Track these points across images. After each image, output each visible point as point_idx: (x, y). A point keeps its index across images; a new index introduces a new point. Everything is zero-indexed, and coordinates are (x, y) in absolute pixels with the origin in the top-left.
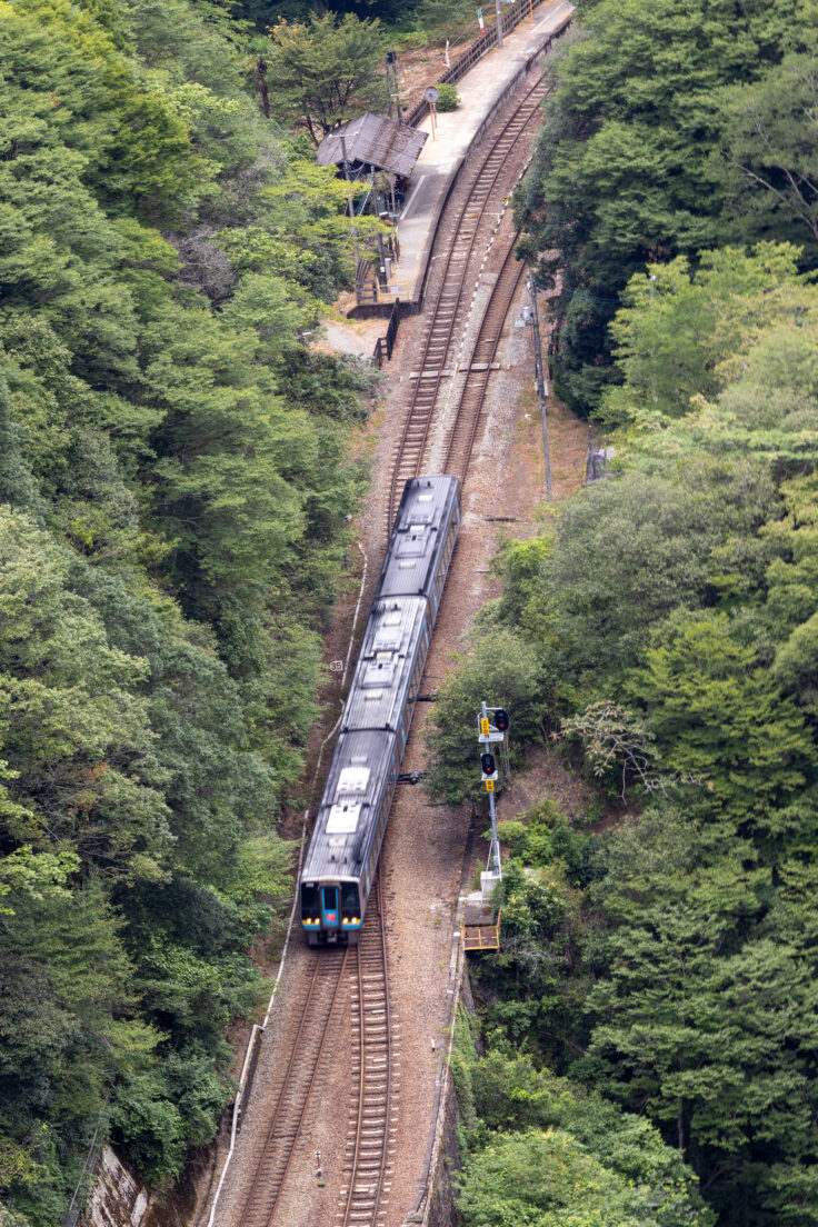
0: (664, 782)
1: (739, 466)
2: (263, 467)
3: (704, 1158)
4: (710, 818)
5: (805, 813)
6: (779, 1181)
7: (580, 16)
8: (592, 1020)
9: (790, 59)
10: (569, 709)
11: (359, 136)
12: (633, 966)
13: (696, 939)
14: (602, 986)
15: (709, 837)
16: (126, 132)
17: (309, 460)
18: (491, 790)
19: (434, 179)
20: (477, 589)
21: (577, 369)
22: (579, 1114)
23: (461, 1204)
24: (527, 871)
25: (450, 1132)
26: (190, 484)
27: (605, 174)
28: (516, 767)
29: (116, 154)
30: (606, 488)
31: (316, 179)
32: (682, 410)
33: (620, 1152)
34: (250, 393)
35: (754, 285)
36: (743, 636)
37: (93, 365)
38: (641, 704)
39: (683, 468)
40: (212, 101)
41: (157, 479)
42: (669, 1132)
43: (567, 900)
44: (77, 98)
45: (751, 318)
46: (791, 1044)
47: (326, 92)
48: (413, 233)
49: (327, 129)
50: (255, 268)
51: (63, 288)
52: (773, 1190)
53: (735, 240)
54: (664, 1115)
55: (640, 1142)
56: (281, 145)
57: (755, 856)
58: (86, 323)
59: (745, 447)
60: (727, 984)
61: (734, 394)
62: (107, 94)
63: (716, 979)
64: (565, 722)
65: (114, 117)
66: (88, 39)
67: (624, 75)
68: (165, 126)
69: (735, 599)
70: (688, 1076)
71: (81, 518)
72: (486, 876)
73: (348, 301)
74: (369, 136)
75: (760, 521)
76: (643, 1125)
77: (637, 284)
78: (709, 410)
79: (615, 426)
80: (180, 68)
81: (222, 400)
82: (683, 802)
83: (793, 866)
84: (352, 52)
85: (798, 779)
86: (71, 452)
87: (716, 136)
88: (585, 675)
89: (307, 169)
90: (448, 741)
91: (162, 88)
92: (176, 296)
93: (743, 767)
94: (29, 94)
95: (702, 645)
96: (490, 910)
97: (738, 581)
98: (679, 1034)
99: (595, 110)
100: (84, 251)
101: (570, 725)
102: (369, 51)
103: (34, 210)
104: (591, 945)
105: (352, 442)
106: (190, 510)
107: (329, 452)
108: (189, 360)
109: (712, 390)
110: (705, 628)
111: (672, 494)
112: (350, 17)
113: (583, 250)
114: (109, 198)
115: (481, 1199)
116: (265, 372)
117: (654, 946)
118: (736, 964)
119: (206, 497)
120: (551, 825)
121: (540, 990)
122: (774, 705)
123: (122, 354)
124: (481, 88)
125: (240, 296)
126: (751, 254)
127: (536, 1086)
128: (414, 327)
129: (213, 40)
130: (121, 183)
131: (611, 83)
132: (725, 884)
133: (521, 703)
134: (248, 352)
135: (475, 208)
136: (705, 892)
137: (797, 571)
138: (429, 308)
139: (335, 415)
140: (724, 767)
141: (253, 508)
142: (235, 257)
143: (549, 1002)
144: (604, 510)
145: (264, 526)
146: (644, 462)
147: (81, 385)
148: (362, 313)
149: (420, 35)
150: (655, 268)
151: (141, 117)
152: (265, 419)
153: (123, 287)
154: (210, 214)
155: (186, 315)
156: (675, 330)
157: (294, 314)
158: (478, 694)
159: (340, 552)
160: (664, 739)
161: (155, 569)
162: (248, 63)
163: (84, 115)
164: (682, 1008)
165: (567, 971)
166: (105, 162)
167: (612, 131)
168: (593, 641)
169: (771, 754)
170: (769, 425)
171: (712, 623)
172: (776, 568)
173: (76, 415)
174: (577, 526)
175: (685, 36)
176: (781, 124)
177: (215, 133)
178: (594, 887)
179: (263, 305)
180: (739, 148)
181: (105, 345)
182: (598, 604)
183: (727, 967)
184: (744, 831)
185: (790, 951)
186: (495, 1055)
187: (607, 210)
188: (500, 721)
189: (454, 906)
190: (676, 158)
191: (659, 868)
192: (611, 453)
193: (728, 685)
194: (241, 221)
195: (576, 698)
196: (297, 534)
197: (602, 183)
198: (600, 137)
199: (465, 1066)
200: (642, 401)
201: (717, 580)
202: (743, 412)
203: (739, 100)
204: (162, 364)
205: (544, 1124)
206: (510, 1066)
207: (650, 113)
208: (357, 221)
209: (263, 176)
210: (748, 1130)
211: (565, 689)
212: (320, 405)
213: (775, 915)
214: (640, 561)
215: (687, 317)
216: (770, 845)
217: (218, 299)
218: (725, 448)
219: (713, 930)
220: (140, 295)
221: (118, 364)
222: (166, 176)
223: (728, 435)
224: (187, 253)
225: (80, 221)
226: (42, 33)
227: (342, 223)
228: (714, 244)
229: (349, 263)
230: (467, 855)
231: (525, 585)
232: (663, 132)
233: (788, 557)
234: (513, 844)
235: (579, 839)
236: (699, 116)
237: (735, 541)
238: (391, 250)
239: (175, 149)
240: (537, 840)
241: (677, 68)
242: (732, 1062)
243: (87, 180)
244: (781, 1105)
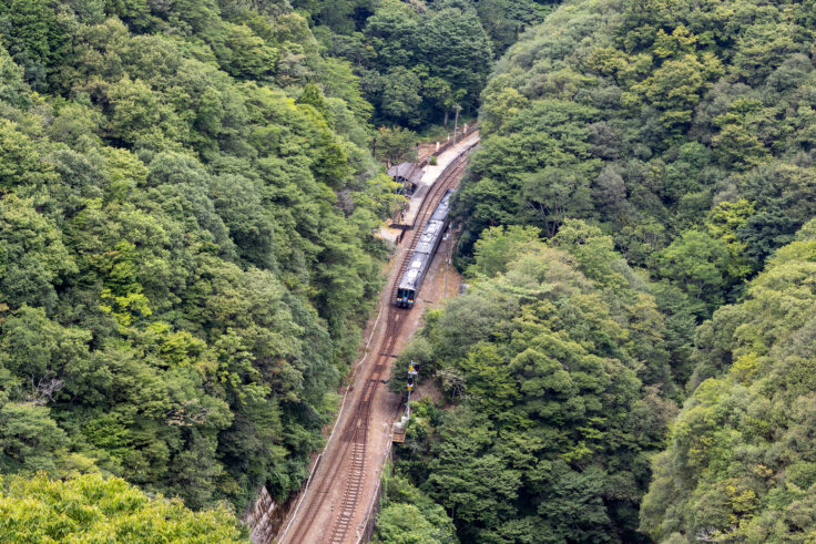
0: (467, 397)
1: (509, 298)
2: (353, 271)
3: (459, 523)
4: (480, 411)
5: (511, 415)
6: (482, 535)
7: (481, 142)
8: (430, 471)
9: (548, 167)
10: (440, 368)
11: (403, 169)
12: (447, 456)
13: (469, 450)
14: (435, 460)
15: (478, 417)
16: (327, 154)
17: (368, 272)
18: (409, 389)
19: (425, 186)
20: (416, 323)
21: (461, 256)
22: (421, 501)
23: (377, 524)
24: (417, 418)
25: (378, 500)
26: (328, 273)
27: (481, 194)
28: (419, 384)
29: (322, 161)
30: (464, 297)
31: (386, 180)
32: (493, 276)
33: (432, 516)
34: (353, 246)
35: (524, 239)
36: (501, 353)
37: (303, 229)
38: (464, 370)
39: (490, 295)
40: (357, 149)
41: (318, 269)
42: (449, 512)
43: (429, 430)
44: (312, 141)
45: (521, 250)
46: (494, 490)
47: (394, 152)
48: (415, 203)
49: (393, 164)
50: (361, 206)
51: (297, 202)
52: (480, 537)
53: (520, 224)
54: (448, 506)
55: (439, 514)
56: (377, 167)
57: (492, 426)
58: (303, 214)
59: (512, 292)
60: (476, 467)
61: (511, 274)
62: (323, 141)
63: (473, 465)
64: (438, 372)
65: (323, 149)
66: (319, 121)
67: (493, 163)
68: (340, 155)
69: (500, 341)
70: (458, 495)
71: (290, 278)
72: (403, 418)
73: (390, 222)
74: (406, 169)
75: (513, 317)
76: (442, 508)
77: (485, 232)
78: (502, 277)
79: (470, 277)
80: (348, 137)
81: (343, 247)
82: (472, 405)
83: (505, 432)
84: (405, 140)
85: (511, 404)
86: (291, 256)
87: (519, 188)
88: (447, 357)
89: (383, 176)
90: (399, 371)
91: (341, 142)
92: (334, 211)
93: (494, 396)
94: (297, 137)
95: (486, 354)
96: (403, 429)
97: (502, 335)
98: (458, 480)
99: (481, 173)
100: (306, 191)
101: (440, 373)
102: (411, 141)
103: (292, 174)
104: (434, 446)
105: (384, 268)
106: (326, 282)
107: (375, 270)
108: (335, 232)
109: (504, 271)
110: (489, 349)
111: (485, 303)
112: (406, 129)
113: (470, 218)
114: (317, 175)
115: (384, 523)
116: (359, 240)
117: (455, 450)
118: (480, 461)
119: (332, 278)
120: (428, 404)
121: (415, 458)
122: (507, 378)
123: (313, 227)
124: (445, 160)
125: (355, 214)
126: (524, 229)
127: (408, 490)
128: (410, 234)
129: (361, 129)
130: (322, 171)
131: (488, 165)
132: (481, 434)
133: (424, 363)
134: (354, 233)
135: (436, 199)
136: (474, 435)
137: (522, 335)
138: (416, 229)
139: (379, 258)
140: (488, 395)
141: (347, 284)
142: (355, 201)
143: (417, 463)
144: (462, 305)
145: (350, 291)
146: (478, 291)
147: (298, 234)
148: (394, 226)
149: (428, 139)
150: (492, 228)
151: (332, 150)
152: (356, 256)
153: (318, 205)
154: (349, 186)
155: (336, 217)
156: (496, 249)
157: (372, 223)
158: (411, 357)
159: (373, 303)
160: (469, 383)
161: (312, 299)
162: (370, 138)
163: (314, 146)
164: (460, 472)
165: (425, 454)
166: (318, 163)
167: (486, 181)
168: (451, 347)
169: (503, 394)
170: (521, 286)
171: (492, 347)
172: (515, 333)
173: (295, 244)
174: (452, 308)
175: (515, 154)
176: (542, 188)
177: (355, 159)
178: (438, 427)
179: (362, 218)
180: (526, 193)
181: (308, 223)
182: (455, 335)
183: (477, 461)
184: (490, 418)
185: (499, 459)
186: (396, 477)
187: (480, 206)
188: (416, 368)
189: (391, 426)
190: (505, 193)
191: (461, 425)
192: (468, 286)
193: (493, 369)
194: (359, 189)
195: (443, 364)
196: (360, 295)
197: (479, 197)
198: (481, 182)
199: (386, 479)
200: (480, 271)
201: (495, 334)
202: (513, 280)
203: (529, 178)
204: (325, 232)
205: (409, 503)
206: (401, 481)
207: (499, 177)
208: (397, 196)
209: (369, 176)
210: (475, 516)
211: (439, 361)
212: (375, 254)
213: (496, 447)
214: (471, 323)
215: (499, 246)
216: (498, 424)
217: (348, 214)
218: (505, 291)
219: (475, 448)
220: (322, 208)
221: (311, 230)
222: (337, 171)
223: (507, 287)
224: (340, 197)
225: (306, 181)
226: (304, 117)
227: (392, 196)
228: (512, 224)
229: (392, 209)
230: (398, 410)
231: (432, 324)
232: (502, 184)
233: (520, 330)
234: (414, 409)
235: (436, 411)
236: (515, 181)
237: (503, 322)
238: (407, 208)
239: (342, 163)
240: (422, 409)
241: (510, 164)
242: (474, 493)
243: (311, 168)
244: (487, 510)
